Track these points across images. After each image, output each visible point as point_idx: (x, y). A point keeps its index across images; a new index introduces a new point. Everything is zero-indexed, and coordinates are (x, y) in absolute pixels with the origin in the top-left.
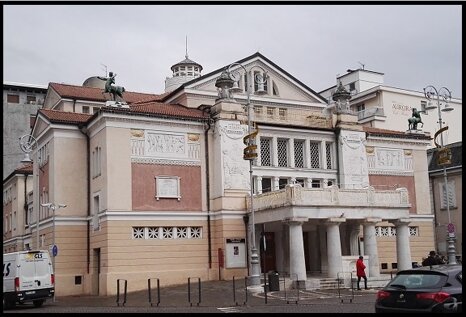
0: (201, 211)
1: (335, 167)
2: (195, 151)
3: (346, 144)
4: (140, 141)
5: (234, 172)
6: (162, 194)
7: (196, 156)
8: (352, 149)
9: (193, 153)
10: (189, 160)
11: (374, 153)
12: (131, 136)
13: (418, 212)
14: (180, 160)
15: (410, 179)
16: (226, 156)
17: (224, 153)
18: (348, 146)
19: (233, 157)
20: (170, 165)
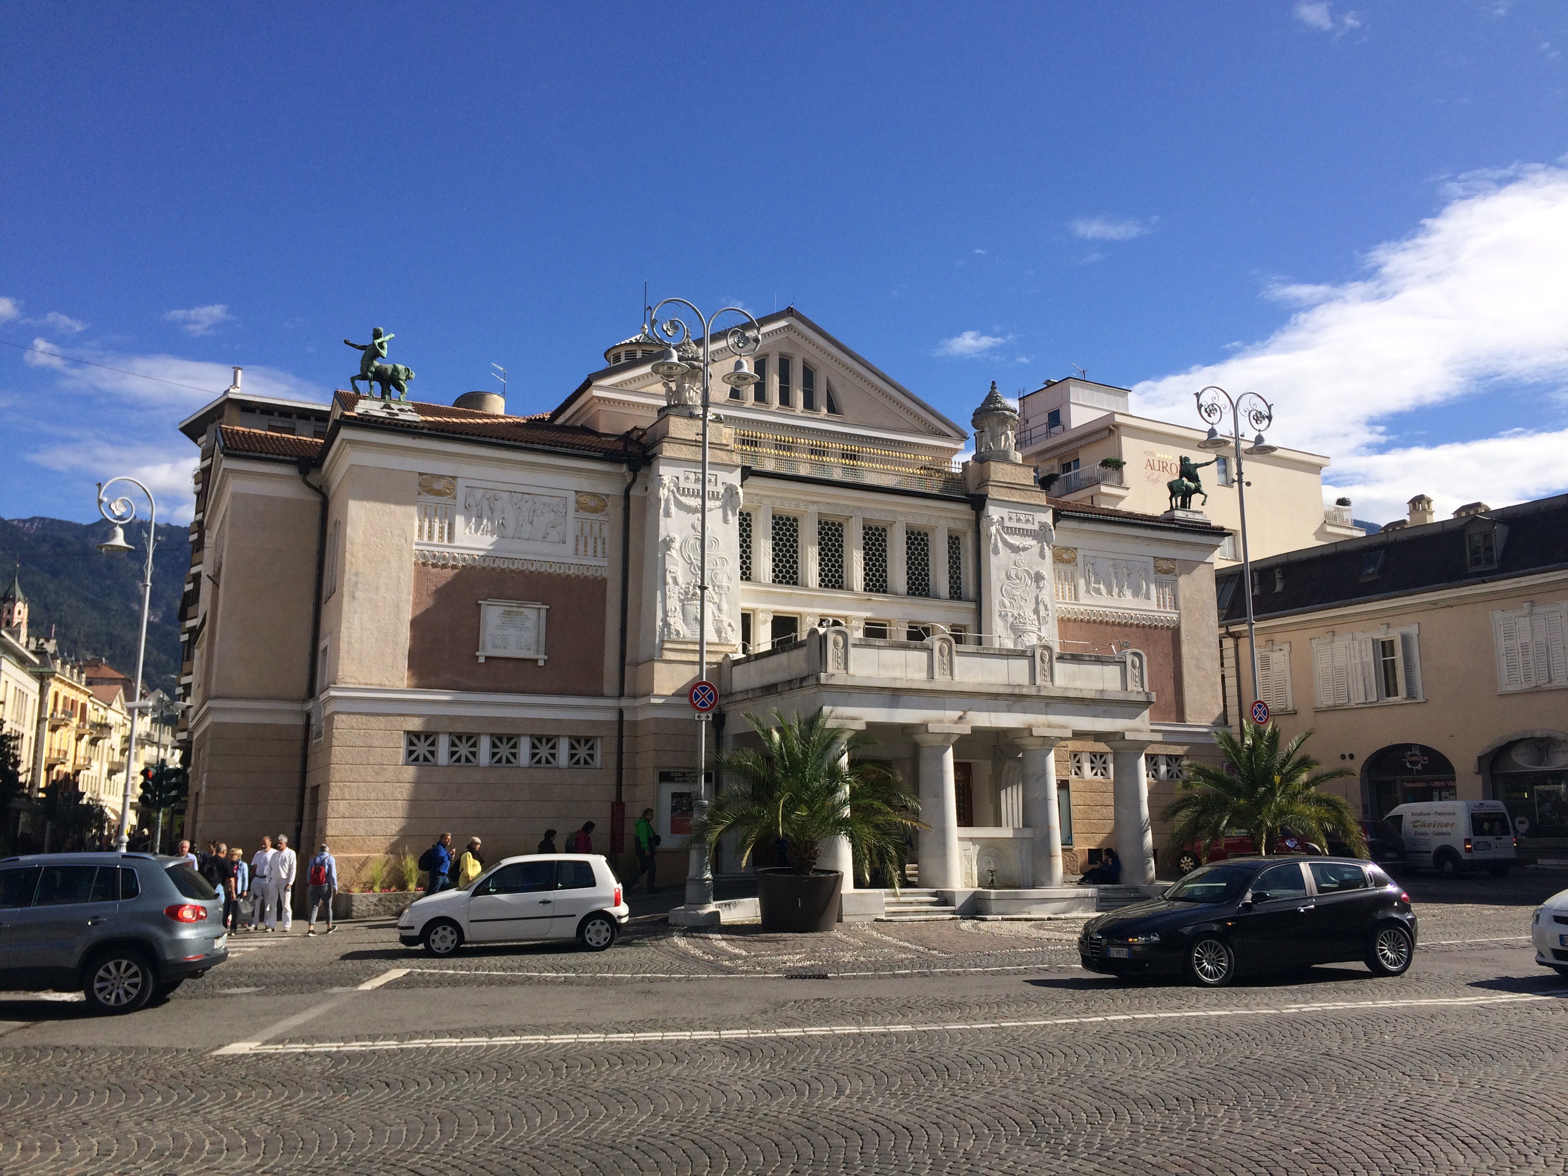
0: (602, 695)
1: (971, 593)
2: (595, 538)
3: (1001, 535)
4: (443, 506)
5: (693, 595)
6: (495, 646)
7: (595, 552)
8: (1015, 549)
9: (586, 542)
10: (575, 561)
11: (1076, 565)
12: (419, 494)
13: (1190, 719)
14: (552, 559)
15: (1170, 633)
16: (674, 553)
17: (668, 544)
18: (1005, 542)
19: (692, 557)
20: (523, 571)
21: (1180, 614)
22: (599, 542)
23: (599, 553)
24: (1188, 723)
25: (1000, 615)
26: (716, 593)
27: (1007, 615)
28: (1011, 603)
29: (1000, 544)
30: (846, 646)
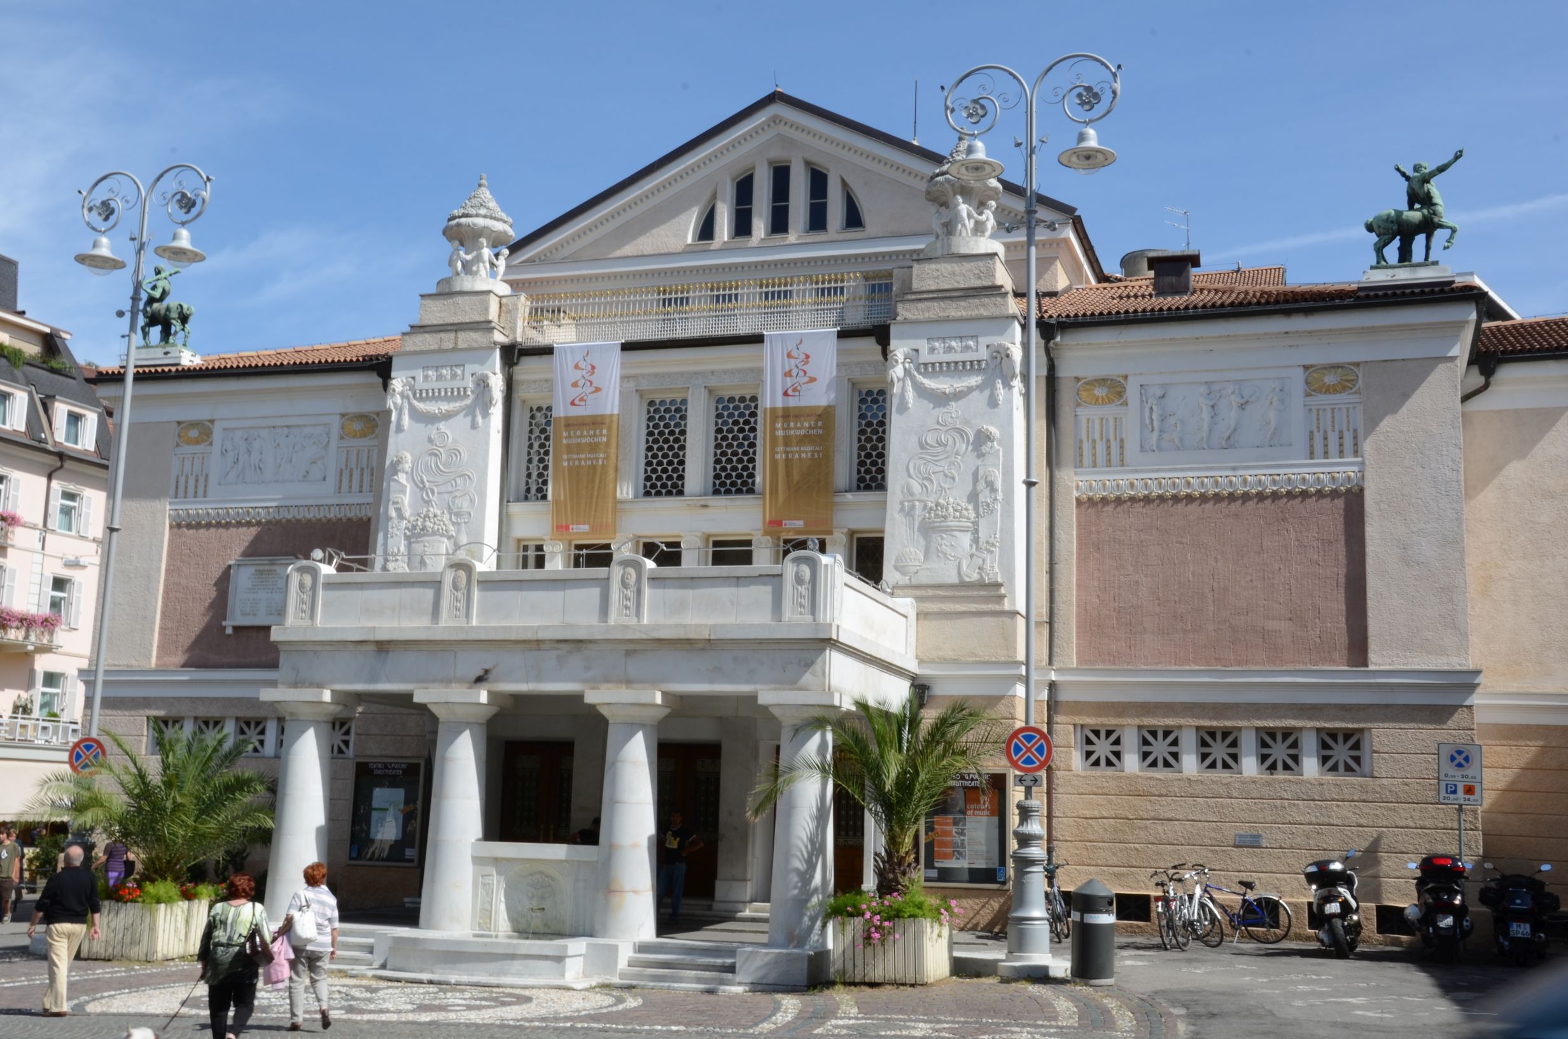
2: (362, 469)
3: (913, 379)
4: (200, 456)
5: (422, 530)
6: (244, 614)
7: (361, 487)
8: (941, 399)
9: (351, 476)
10: (336, 501)
11: (1125, 404)
12: (178, 445)
13: (1378, 659)
14: (309, 502)
15: (1340, 503)
16: (402, 478)
17: (395, 467)
18: (920, 390)
19: (425, 479)
20: (280, 521)
21: (1363, 463)
22: (367, 473)
23: (366, 487)
24: (1371, 667)
25: (902, 510)
26: (454, 524)
27: (913, 507)
28: (923, 486)
29: (910, 395)
30: (314, 587)
